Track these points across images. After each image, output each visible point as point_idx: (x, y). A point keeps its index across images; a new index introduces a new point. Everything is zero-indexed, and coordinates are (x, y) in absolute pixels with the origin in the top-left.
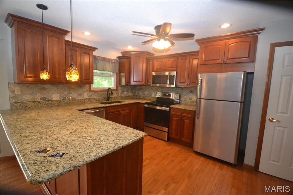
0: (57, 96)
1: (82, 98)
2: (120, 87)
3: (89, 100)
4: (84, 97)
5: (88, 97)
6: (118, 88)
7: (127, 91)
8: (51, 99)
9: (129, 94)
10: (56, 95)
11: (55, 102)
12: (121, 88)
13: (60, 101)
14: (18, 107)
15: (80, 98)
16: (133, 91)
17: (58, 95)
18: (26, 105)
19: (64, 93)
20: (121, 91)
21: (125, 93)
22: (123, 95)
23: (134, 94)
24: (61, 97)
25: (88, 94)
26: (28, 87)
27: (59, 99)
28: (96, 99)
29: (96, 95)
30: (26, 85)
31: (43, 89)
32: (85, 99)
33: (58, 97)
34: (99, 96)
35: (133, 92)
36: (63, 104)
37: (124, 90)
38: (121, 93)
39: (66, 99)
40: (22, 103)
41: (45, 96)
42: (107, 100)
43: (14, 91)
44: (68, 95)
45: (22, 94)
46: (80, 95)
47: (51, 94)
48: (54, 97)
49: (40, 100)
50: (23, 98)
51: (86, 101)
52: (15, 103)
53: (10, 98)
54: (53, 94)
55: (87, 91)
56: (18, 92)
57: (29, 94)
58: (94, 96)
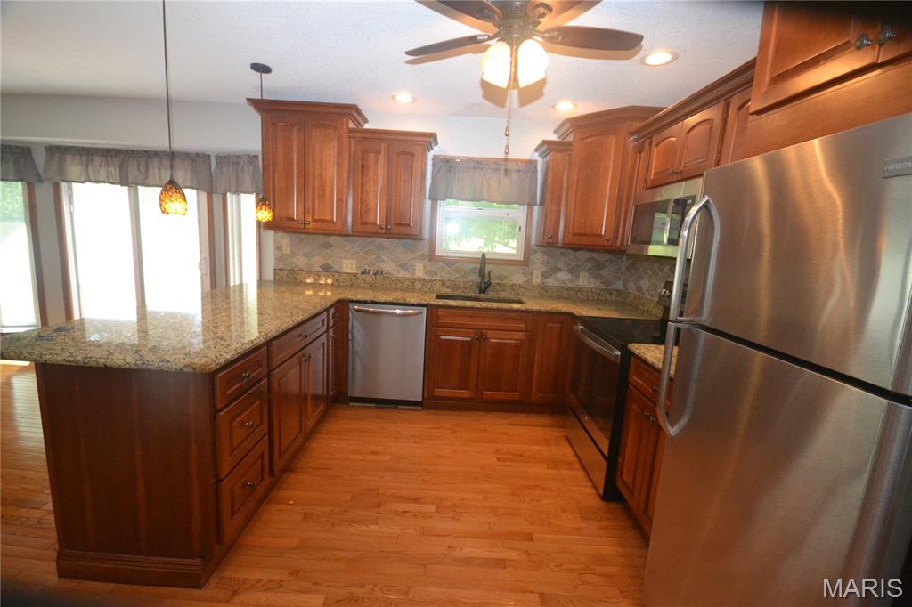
0: (352, 264)
1: (408, 275)
2: (538, 255)
3: (428, 282)
4: (414, 274)
5: (426, 273)
6: (532, 257)
7: (574, 271)
8: (339, 270)
9: (580, 283)
10: (350, 261)
11: (346, 276)
12: (545, 258)
13: (355, 275)
14: (285, 278)
15: (402, 274)
16: (603, 272)
17: (354, 262)
18: (296, 276)
19: (367, 259)
20: (543, 268)
21: (564, 276)
22: (550, 282)
23: (607, 283)
24: (360, 267)
25: (425, 267)
26: (302, 240)
27: (354, 271)
28: (448, 284)
29: (448, 272)
30: (299, 235)
31: (327, 246)
32: (414, 279)
33: (354, 267)
34: (457, 275)
35: (603, 277)
36: (362, 284)
37: (560, 265)
38: (544, 275)
39: (369, 273)
40: (291, 271)
41: (330, 262)
42: (480, 292)
43: (281, 246)
44: (374, 264)
45: (293, 254)
46: (403, 266)
47: (341, 257)
48: (344, 266)
49: (321, 270)
50: (293, 263)
51: (418, 285)
52: (281, 270)
53: (276, 259)
54: (345, 258)
55: (422, 257)
56: (287, 250)
57: (303, 255)
58: (443, 274)
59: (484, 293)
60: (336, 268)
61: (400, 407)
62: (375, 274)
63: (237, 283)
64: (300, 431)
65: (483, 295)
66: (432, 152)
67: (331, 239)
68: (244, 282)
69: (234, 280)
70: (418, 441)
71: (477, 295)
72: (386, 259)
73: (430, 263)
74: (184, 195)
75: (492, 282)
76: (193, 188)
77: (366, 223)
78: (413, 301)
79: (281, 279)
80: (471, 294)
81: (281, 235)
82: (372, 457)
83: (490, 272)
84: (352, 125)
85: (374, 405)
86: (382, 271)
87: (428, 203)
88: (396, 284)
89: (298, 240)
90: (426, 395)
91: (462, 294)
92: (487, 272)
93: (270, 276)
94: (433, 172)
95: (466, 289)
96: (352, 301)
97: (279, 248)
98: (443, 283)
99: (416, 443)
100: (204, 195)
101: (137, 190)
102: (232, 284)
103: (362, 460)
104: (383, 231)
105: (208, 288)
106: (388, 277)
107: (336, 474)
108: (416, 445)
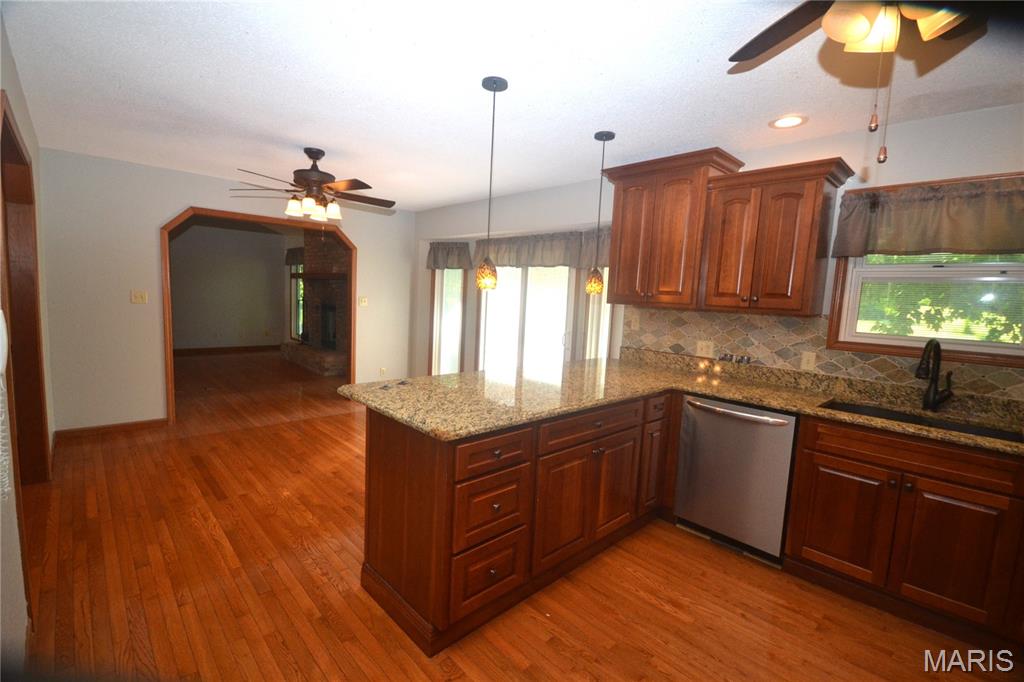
0: (708, 347)
1: (789, 367)
3: (821, 381)
4: (798, 366)
5: (820, 366)
8: (691, 354)
10: (706, 342)
15: (780, 364)
17: (711, 344)
18: (641, 356)
19: (729, 340)
24: (718, 350)
25: (818, 357)
26: (652, 315)
27: (712, 356)
28: (861, 387)
29: (862, 368)
31: (681, 322)
33: (711, 350)
34: (879, 374)
39: (731, 360)
40: (638, 350)
41: (681, 342)
42: (926, 407)
43: (630, 322)
44: (739, 348)
45: (642, 331)
46: (782, 354)
47: (695, 337)
48: (699, 349)
49: (670, 351)
50: (641, 341)
51: (804, 383)
52: (627, 348)
53: (624, 336)
54: (700, 339)
55: (815, 342)
56: (636, 327)
57: (652, 332)
58: (851, 370)
59: (934, 410)
60: (689, 349)
61: (745, 553)
62: (739, 362)
63: (593, 357)
64: (582, 536)
65: (929, 414)
66: (842, 187)
67: (685, 315)
68: (599, 357)
69: (590, 355)
70: (748, 615)
71: (918, 411)
72: (756, 343)
73: (827, 352)
74: (495, 271)
75: (956, 392)
76: (565, 265)
77: (723, 295)
78: (775, 404)
79: (628, 358)
80: (907, 409)
81: (631, 308)
82: (668, 608)
83: (950, 374)
84: (713, 173)
85: (708, 538)
86: (749, 359)
87: (832, 263)
88: (768, 379)
89: (648, 315)
90: (787, 551)
91: (887, 406)
92: (943, 373)
93: (617, 355)
94: (841, 213)
95: (897, 398)
96: (689, 393)
97: (628, 324)
98: (850, 384)
99: (743, 616)
100: (574, 271)
101: (527, 270)
102: (587, 357)
103: (652, 605)
104: (747, 304)
105: (568, 359)
106: (756, 367)
107: (613, 607)
108: (740, 619)
